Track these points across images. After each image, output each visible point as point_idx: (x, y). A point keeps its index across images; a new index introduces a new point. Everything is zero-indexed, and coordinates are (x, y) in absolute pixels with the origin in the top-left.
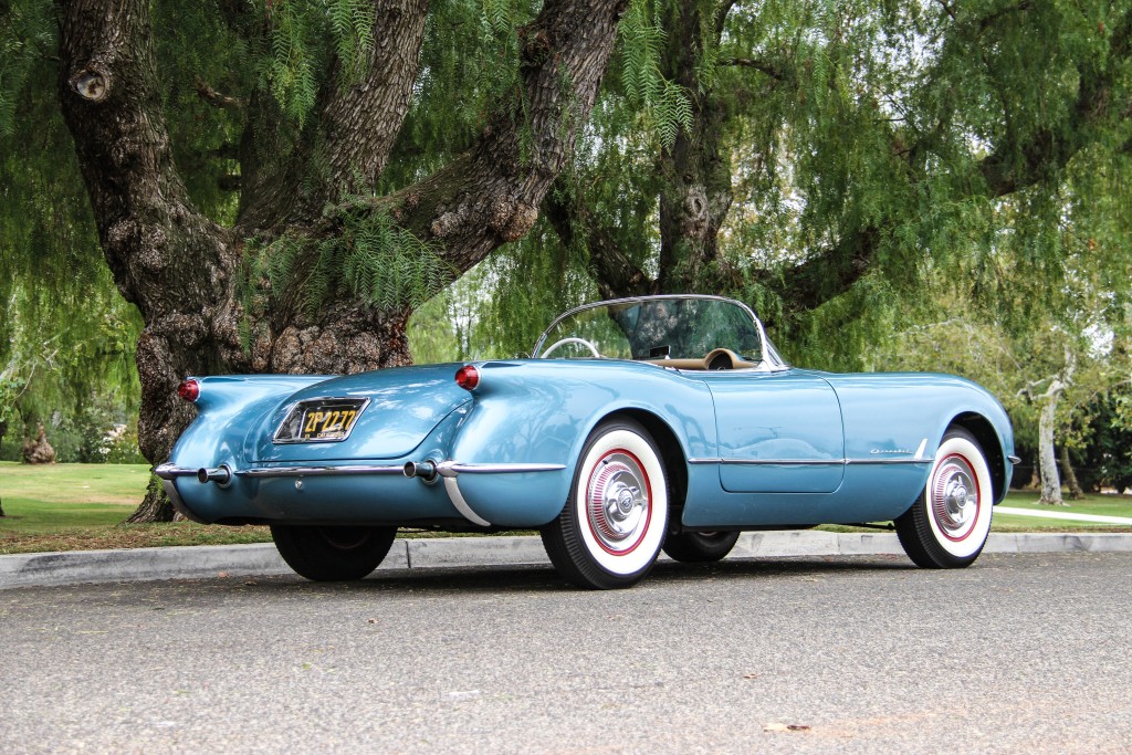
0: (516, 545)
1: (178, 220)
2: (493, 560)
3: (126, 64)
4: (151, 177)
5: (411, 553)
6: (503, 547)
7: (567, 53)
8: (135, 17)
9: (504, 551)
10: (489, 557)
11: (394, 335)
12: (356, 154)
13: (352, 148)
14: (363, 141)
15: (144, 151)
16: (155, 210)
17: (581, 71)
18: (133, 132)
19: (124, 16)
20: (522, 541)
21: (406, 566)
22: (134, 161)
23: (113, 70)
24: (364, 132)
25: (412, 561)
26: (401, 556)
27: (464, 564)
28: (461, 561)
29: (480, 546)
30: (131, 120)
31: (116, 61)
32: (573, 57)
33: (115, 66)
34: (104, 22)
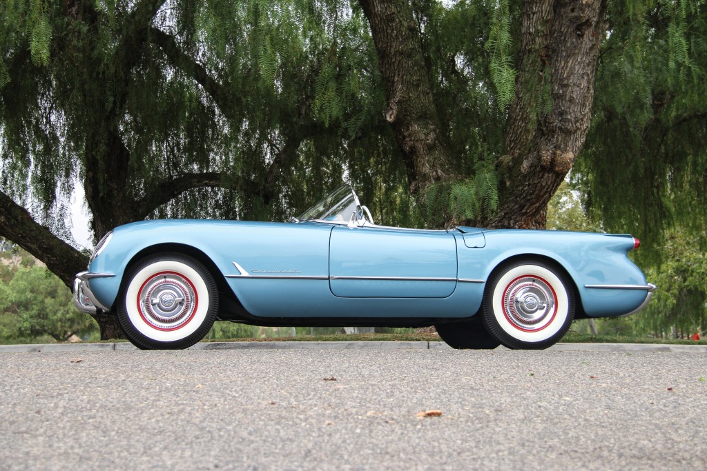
1: (438, 179)
3: (404, 101)
4: (422, 158)
7: (557, 60)
13: (518, 129)
14: (523, 125)
15: (416, 144)
16: (424, 174)
17: (568, 69)
18: (410, 135)
19: (403, 77)
22: (413, 150)
23: (398, 105)
24: (523, 119)
31: (399, 101)
33: (399, 103)
34: (393, 82)
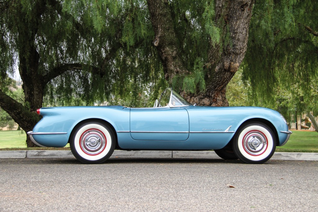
0: (207, 153)
1: (177, 72)
2: (199, 157)
3: (162, 37)
4: (170, 62)
5: (173, 154)
6: (203, 153)
7: (232, 21)
8: (164, 25)
9: (203, 155)
10: (198, 156)
11: (214, 98)
12: (215, 52)
15: (168, 56)
16: (171, 70)
17: (237, 25)
18: (165, 52)
19: (162, 25)
20: (210, 152)
21: (171, 157)
22: (166, 59)
23: (159, 38)
25: (173, 156)
26: (170, 155)
27: (190, 158)
28: (189, 157)
29: (195, 153)
30: (164, 50)
32: (234, 22)
33: (160, 37)
34: (157, 28)
